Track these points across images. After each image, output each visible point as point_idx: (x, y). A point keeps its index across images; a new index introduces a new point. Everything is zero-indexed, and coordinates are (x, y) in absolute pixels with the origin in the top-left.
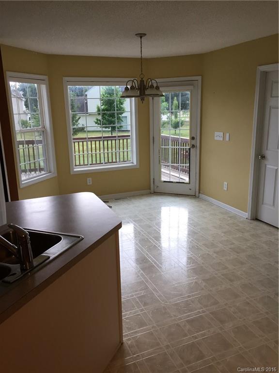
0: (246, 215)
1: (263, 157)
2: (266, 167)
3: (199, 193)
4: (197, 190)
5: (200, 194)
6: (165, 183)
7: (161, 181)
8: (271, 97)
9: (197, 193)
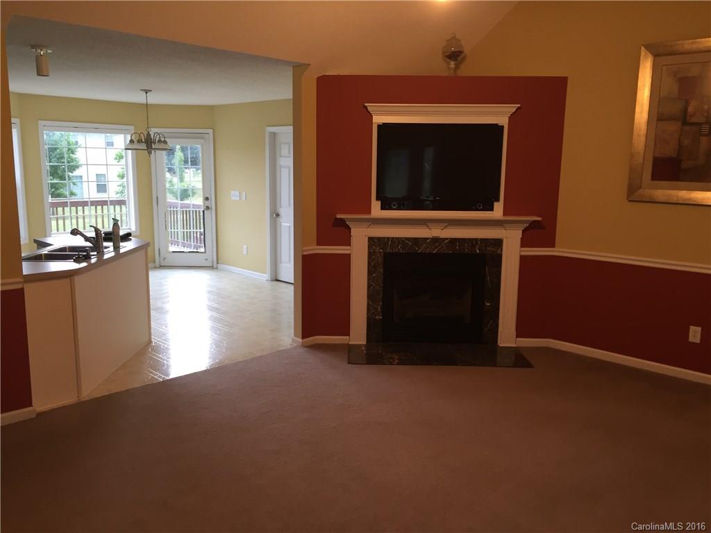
0: (265, 277)
1: (278, 215)
2: (281, 225)
3: (217, 263)
4: (215, 260)
5: (219, 265)
6: (174, 254)
7: (168, 252)
8: (281, 156)
9: (215, 263)
